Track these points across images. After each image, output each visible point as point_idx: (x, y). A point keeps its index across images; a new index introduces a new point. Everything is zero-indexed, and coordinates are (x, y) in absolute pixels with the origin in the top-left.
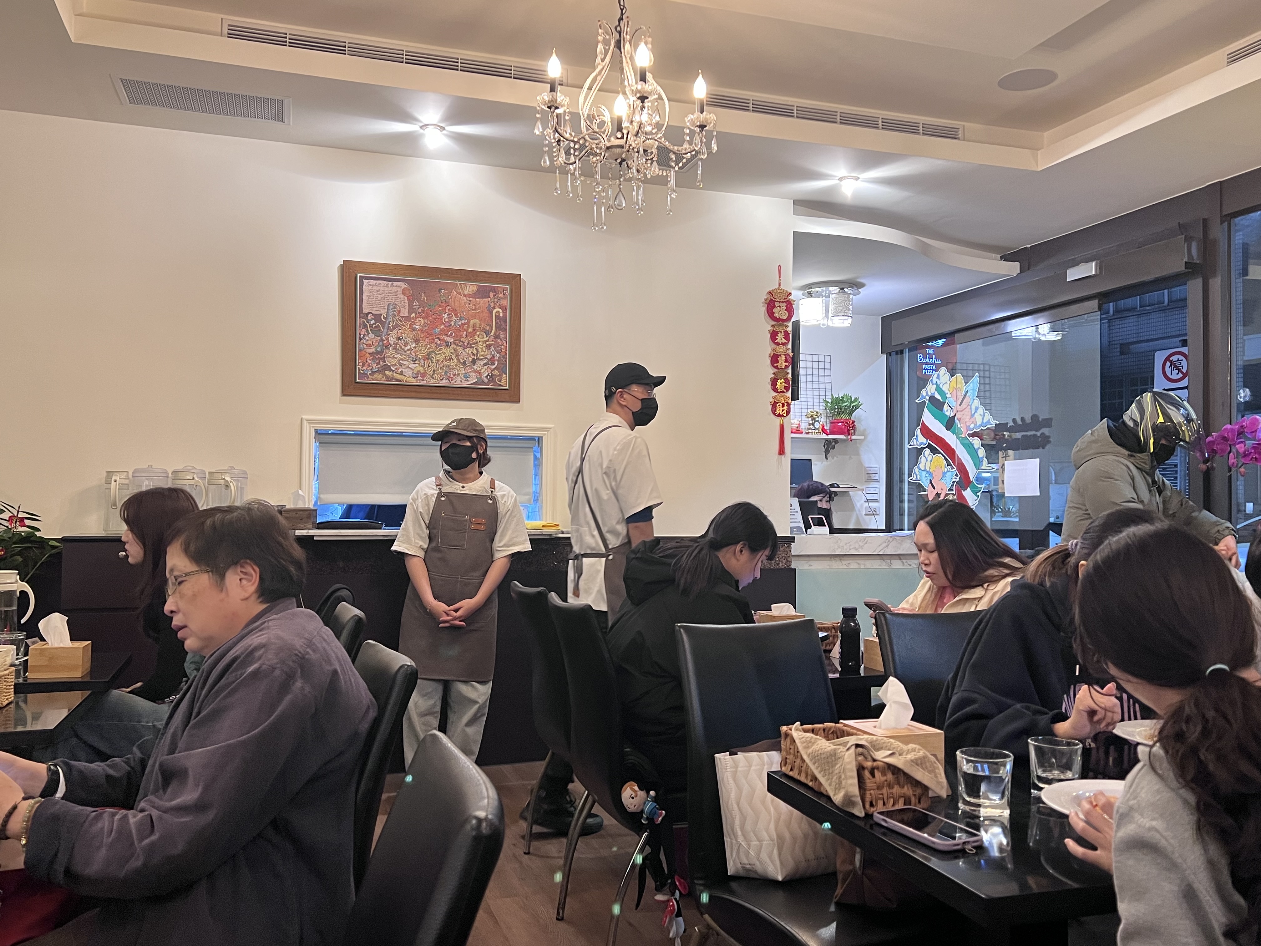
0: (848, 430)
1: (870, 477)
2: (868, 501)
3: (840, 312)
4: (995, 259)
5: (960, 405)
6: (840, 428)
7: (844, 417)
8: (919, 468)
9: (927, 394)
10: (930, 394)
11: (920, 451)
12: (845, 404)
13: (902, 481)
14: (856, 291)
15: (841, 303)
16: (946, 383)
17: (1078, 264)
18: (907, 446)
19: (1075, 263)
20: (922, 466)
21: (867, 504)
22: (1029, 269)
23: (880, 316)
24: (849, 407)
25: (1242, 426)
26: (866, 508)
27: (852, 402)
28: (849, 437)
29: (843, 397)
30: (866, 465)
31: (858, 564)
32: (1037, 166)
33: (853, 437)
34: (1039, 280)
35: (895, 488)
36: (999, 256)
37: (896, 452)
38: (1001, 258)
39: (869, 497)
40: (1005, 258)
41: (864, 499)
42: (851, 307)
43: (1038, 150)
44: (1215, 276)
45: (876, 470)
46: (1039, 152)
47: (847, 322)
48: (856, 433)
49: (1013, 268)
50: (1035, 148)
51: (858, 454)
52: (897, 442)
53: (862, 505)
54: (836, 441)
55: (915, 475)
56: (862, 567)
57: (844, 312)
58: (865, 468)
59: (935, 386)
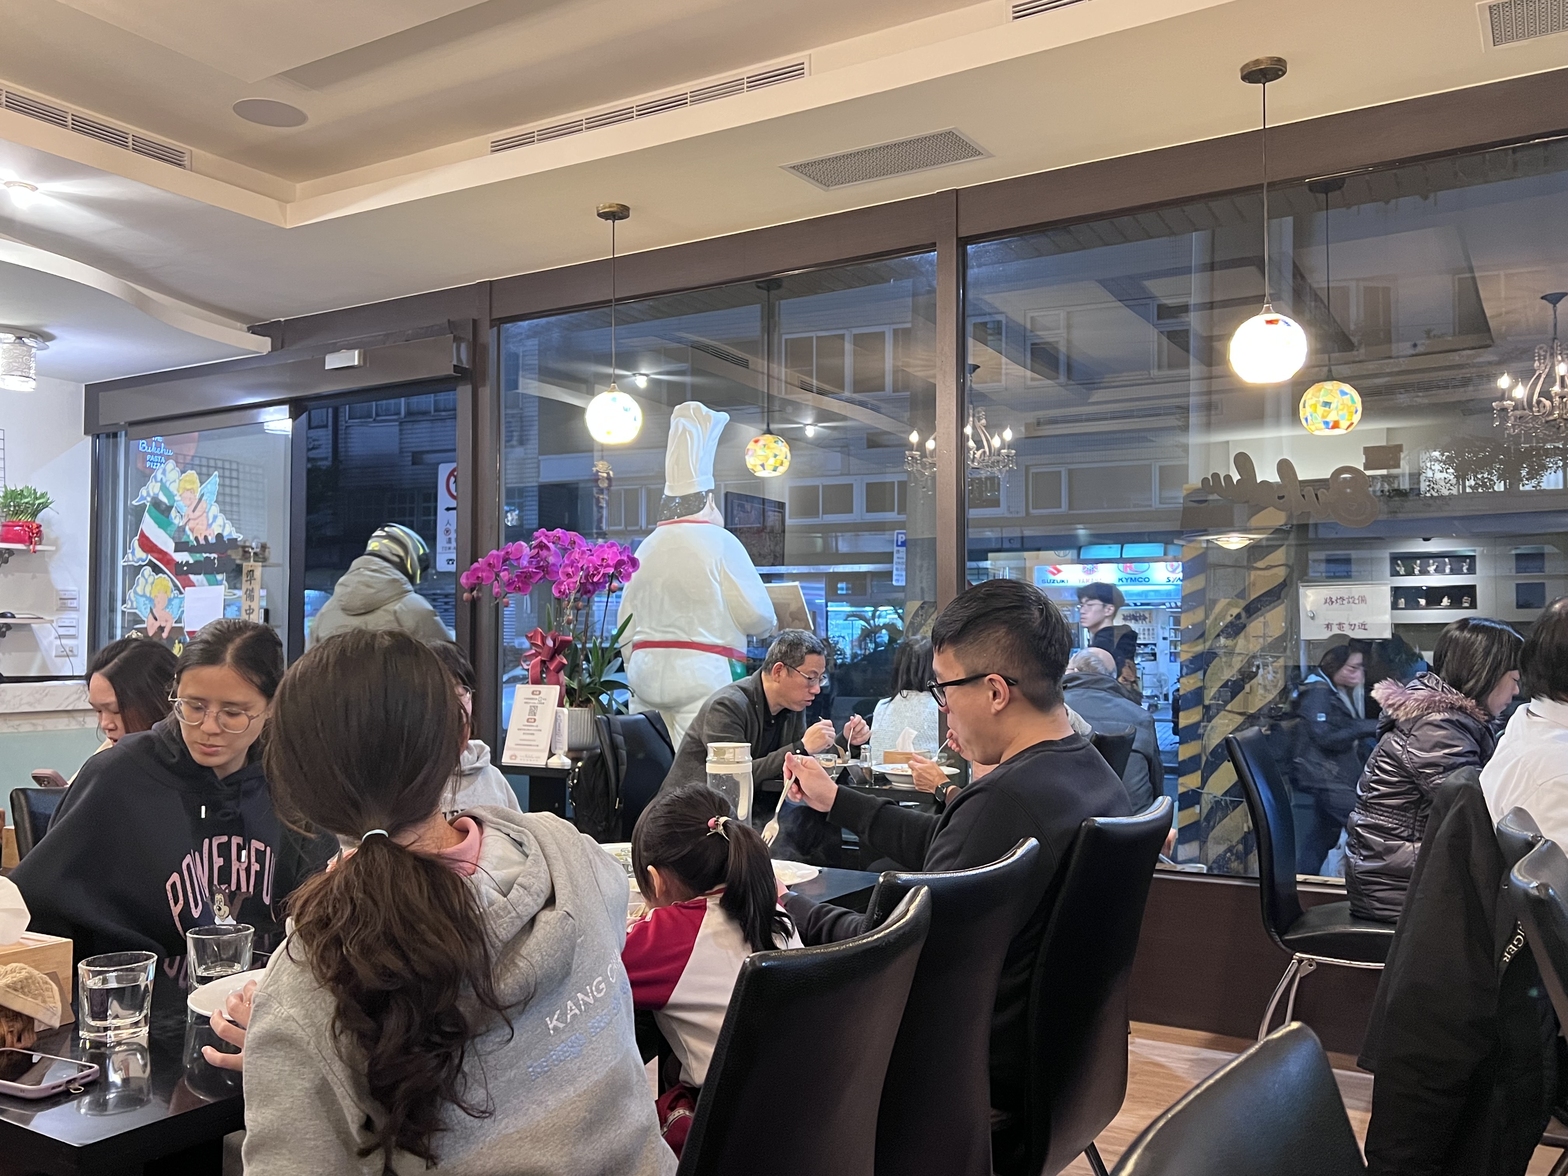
0: (30, 538)
1: (64, 604)
2: (60, 637)
3: (15, 370)
4: (241, 330)
5: (194, 511)
6: (17, 533)
7: (23, 518)
8: (135, 593)
9: (148, 494)
10: (152, 494)
11: (137, 570)
12: (26, 500)
13: (112, 610)
14: (42, 344)
15: (16, 357)
16: (175, 481)
17: (338, 351)
18: (121, 563)
19: (335, 349)
20: (139, 590)
21: (58, 642)
22: (282, 347)
23: (82, 382)
24: (33, 504)
25: (507, 553)
26: (57, 647)
27: (37, 499)
28: (31, 547)
29: (22, 491)
30: (60, 587)
31: (34, 725)
32: (285, 222)
33: (38, 548)
34: (293, 363)
35: (102, 620)
36: (245, 327)
37: (106, 570)
38: (249, 329)
39: (62, 631)
40: (254, 330)
41: (54, 634)
42: (33, 365)
43: (288, 202)
44: (484, 385)
45: (74, 594)
46: (288, 205)
47: (29, 386)
48: (44, 542)
49: (263, 345)
50: (284, 200)
51: (46, 571)
52: (106, 557)
53: (51, 643)
54: (11, 552)
55: (130, 603)
56: (40, 728)
57: (22, 371)
58: (57, 591)
59: (159, 484)
